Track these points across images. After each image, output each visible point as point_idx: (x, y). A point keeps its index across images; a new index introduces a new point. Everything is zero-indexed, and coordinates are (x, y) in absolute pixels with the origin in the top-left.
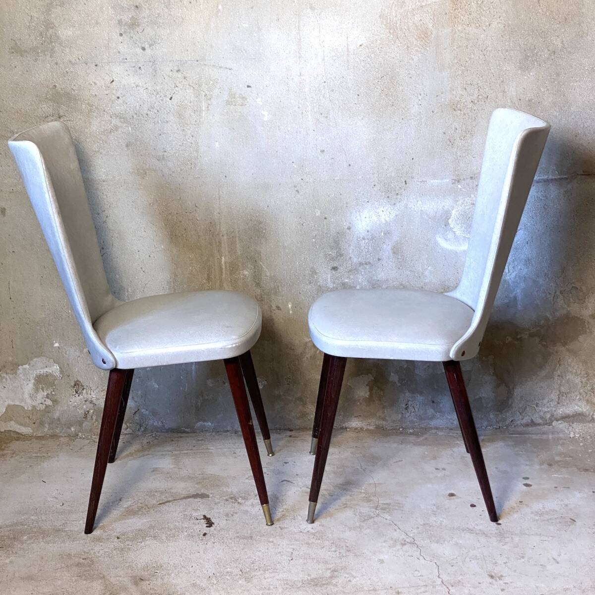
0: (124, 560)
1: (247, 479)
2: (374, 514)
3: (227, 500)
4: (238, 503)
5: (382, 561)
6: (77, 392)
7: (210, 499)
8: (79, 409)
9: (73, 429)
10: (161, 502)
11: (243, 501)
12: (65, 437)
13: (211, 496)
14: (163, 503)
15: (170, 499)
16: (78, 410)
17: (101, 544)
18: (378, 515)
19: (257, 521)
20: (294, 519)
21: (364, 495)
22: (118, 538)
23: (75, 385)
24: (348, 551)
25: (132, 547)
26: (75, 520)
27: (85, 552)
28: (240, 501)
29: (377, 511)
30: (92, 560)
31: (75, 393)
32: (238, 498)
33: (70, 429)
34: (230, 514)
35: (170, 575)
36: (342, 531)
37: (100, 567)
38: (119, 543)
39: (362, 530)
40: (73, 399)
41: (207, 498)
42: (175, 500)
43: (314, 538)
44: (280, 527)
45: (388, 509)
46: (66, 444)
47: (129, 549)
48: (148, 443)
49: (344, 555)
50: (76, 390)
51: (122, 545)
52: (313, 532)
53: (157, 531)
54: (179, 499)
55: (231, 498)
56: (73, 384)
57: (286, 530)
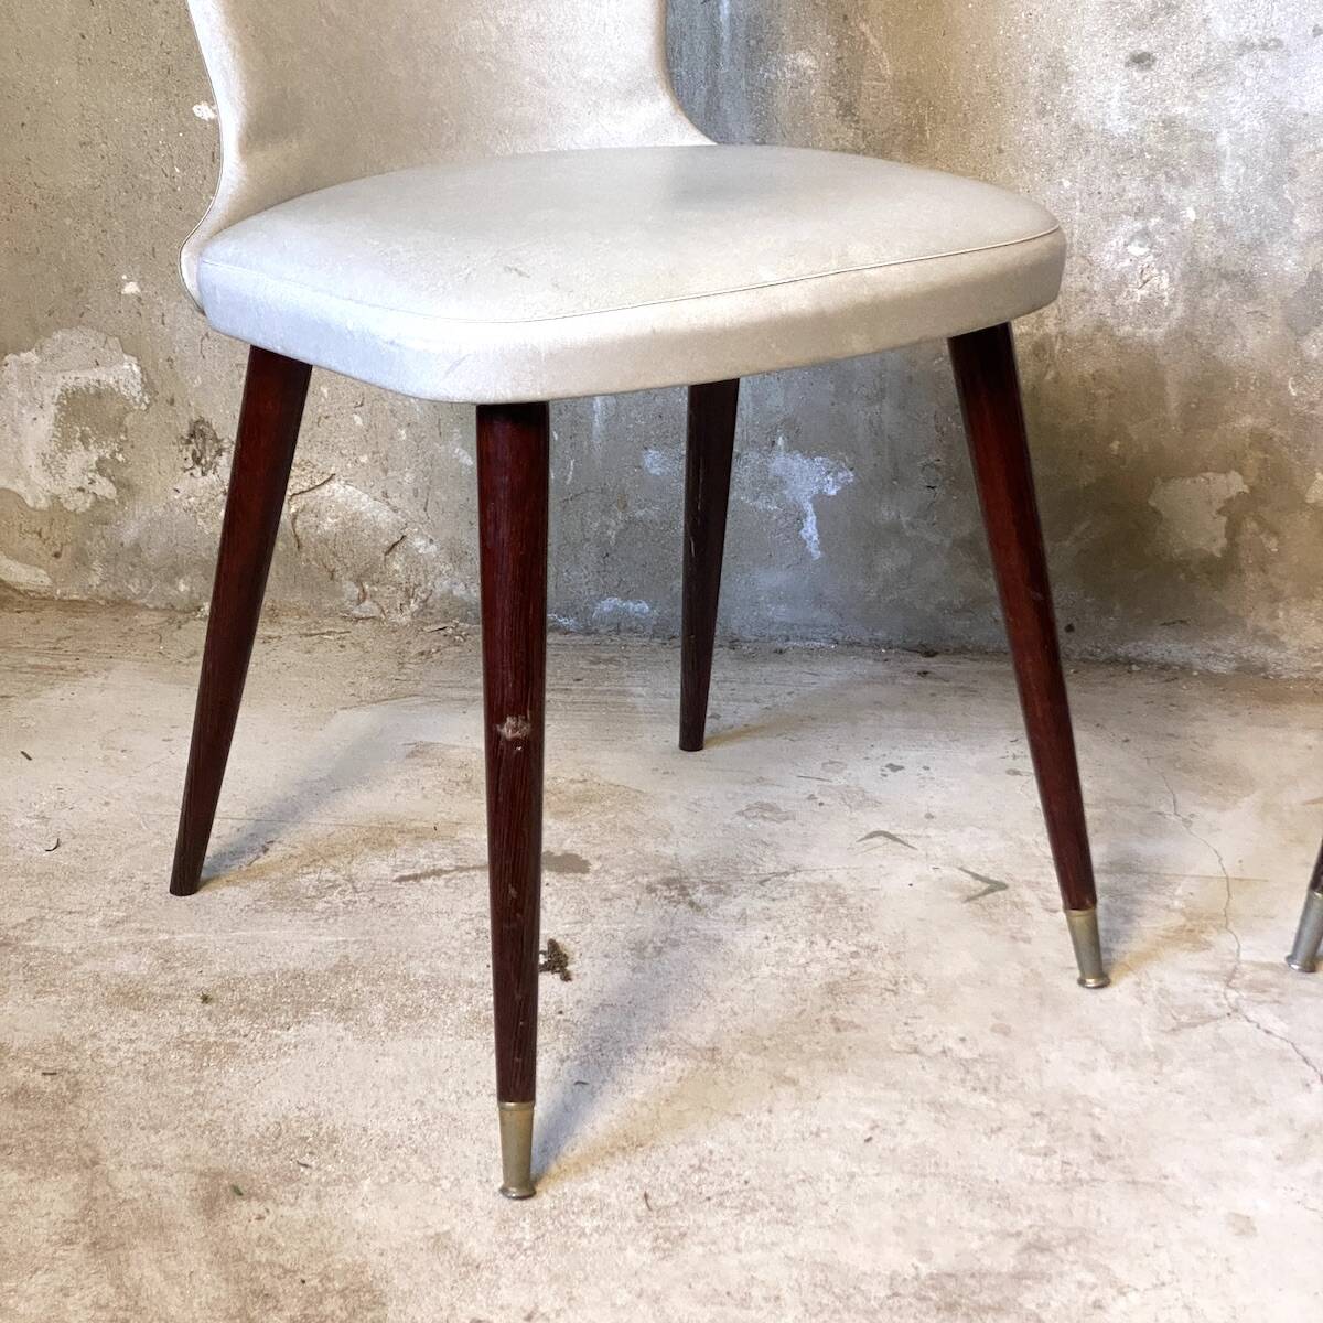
0: (196, 1093)
1: (741, 813)
2: (1219, 1005)
3: (651, 889)
4: (692, 904)
5: (1244, 1226)
6: (197, 461)
7: (587, 877)
8: (204, 518)
9: (182, 587)
10: (406, 873)
11: (709, 899)
12: (156, 609)
13: (596, 866)
14: (416, 878)
15: (443, 864)
16: (200, 522)
17: (135, 1016)
18: (1236, 1010)
19: (750, 987)
20: (896, 994)
21: (1182, 921)
22: (205, 999)
23: (192, 436)
24: (1103, 1158)
25: (245, 1041)
26: (78, 908)
27: (62, 1044)
28: (697, 897)
29: (1232, 994)
30: (77, 1083)
31: (190, 463)
32: (695, 886)
33: (173, 583)
34: (650, 950)
35: (353, 1182)
36: (1082, 1064)
37: (96, 1116)
38: (204, 1020)
39: (1166, 1069)
40: (184, 484)
41: (579, 875)
42: (459, 869)
43: (963, 1081)
44: (834, 1020)
45: (1274, 990)
46: (151, 636)
47: (233, 1050)
48: (422, 653)
49: (1084, 1175)
50: (194, 454)
51: (212, 1030)
52: (966, 1054)
53: (359, 984)
54: (474, 868)
55: (668, 883)
56: (185, 431)
57: (853, 1035)
